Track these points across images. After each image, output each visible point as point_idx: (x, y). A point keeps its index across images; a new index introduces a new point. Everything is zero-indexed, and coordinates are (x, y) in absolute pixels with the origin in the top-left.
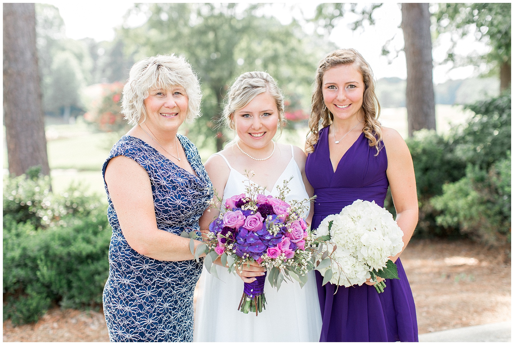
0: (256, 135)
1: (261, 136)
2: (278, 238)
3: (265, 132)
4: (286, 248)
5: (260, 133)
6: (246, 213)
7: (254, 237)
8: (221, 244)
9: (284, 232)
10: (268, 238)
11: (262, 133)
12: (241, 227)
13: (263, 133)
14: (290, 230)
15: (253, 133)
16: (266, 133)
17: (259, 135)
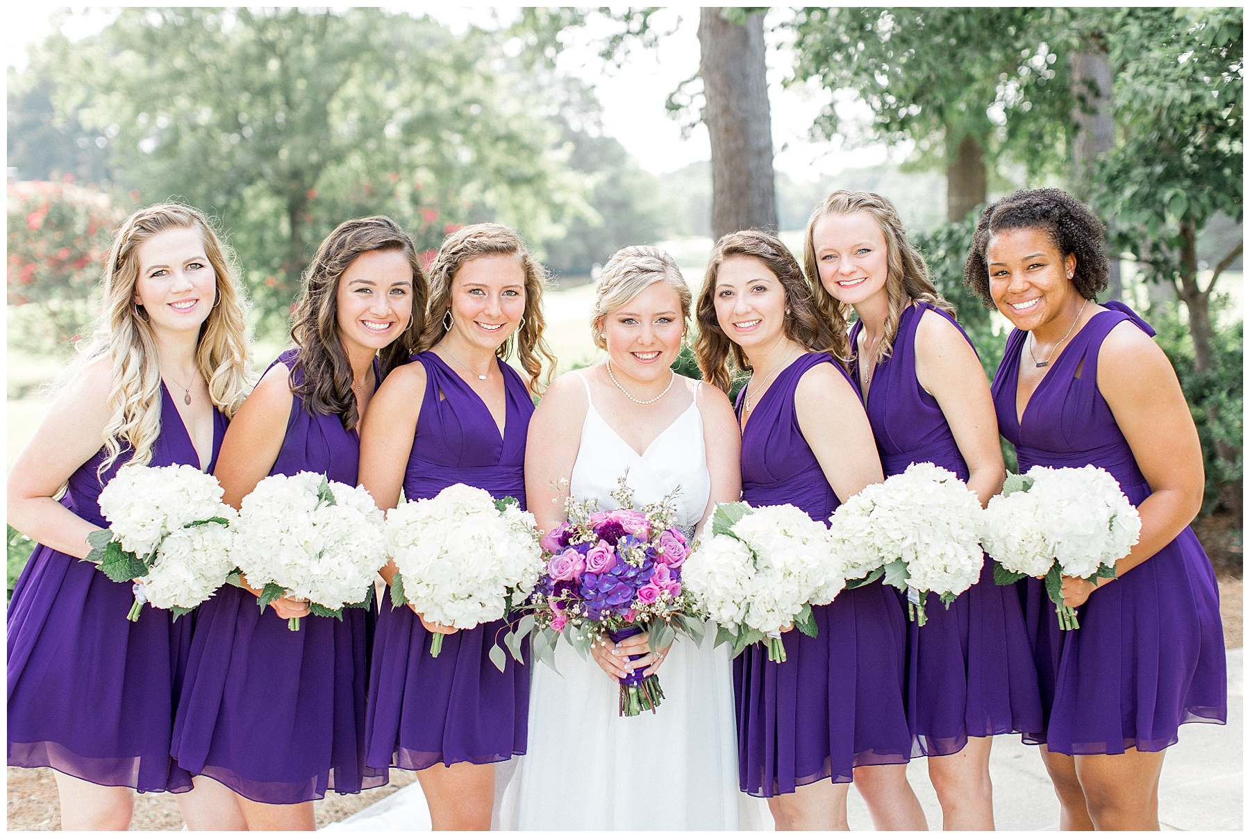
0: (645, 356)
1: (653, 358)
2: (648, 570)
3: (660, 352)
4: (667, 580)
5: (652, 352)
6: (583, 548)
7: (608, 580)
8: (558, 613)
9: (652, 557)
10: (631, 574)
11: (655, 352)
12: (583, 574)
13: (657, 353)
14: (661, 550)
15: (639, 353)
16: (661, 355)
17: (650, 356)
